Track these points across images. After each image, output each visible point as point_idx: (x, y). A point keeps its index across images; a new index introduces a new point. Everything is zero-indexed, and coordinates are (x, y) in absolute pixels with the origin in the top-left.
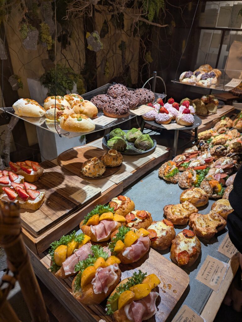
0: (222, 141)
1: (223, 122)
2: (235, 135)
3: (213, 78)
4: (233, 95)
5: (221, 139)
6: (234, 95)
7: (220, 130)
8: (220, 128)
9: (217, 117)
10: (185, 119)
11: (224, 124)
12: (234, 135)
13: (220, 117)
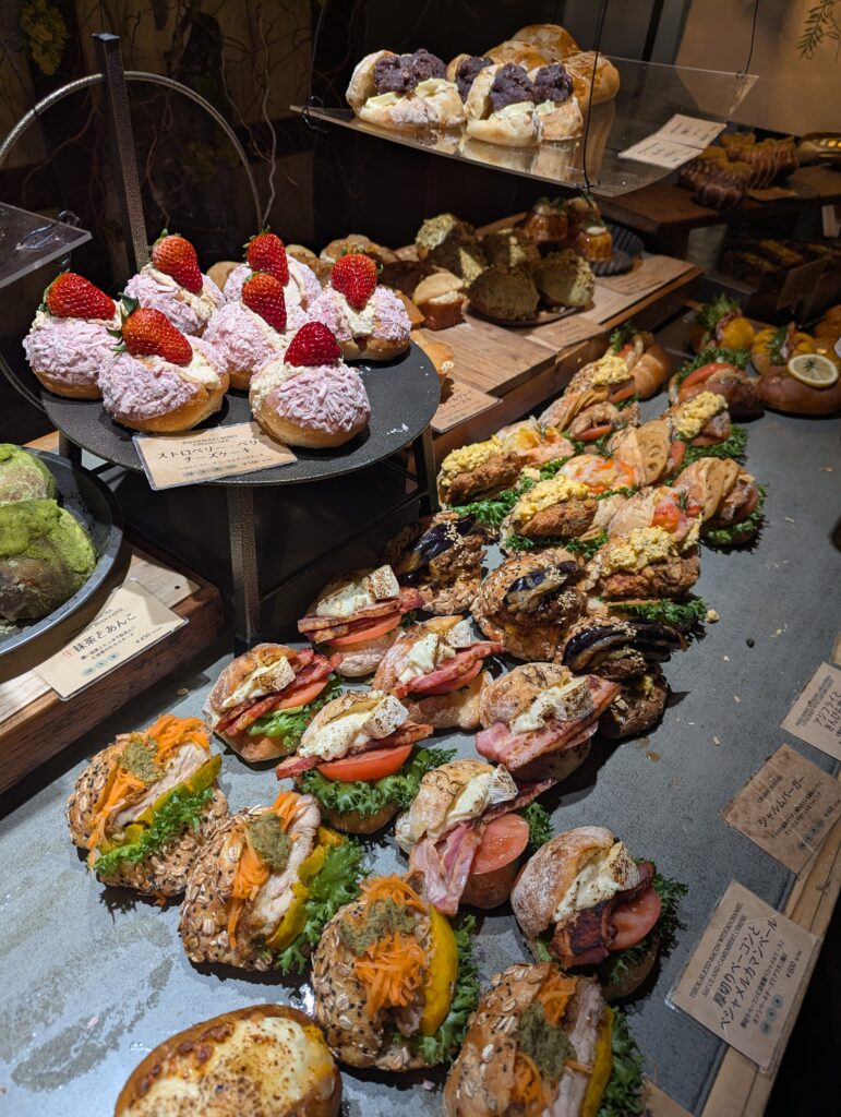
0: (567, 516)
1: (612, 367)
2: (654, 460)
3: (558, 104)
4: (694, 200)
5: (562, 502)
6: (698, 201)
7: (580, 425)
8: (583, 409)
9: (585, 335)
10: (294, 403)
11: (615, 379)
12: (650, 460)
13: (603, 329)
